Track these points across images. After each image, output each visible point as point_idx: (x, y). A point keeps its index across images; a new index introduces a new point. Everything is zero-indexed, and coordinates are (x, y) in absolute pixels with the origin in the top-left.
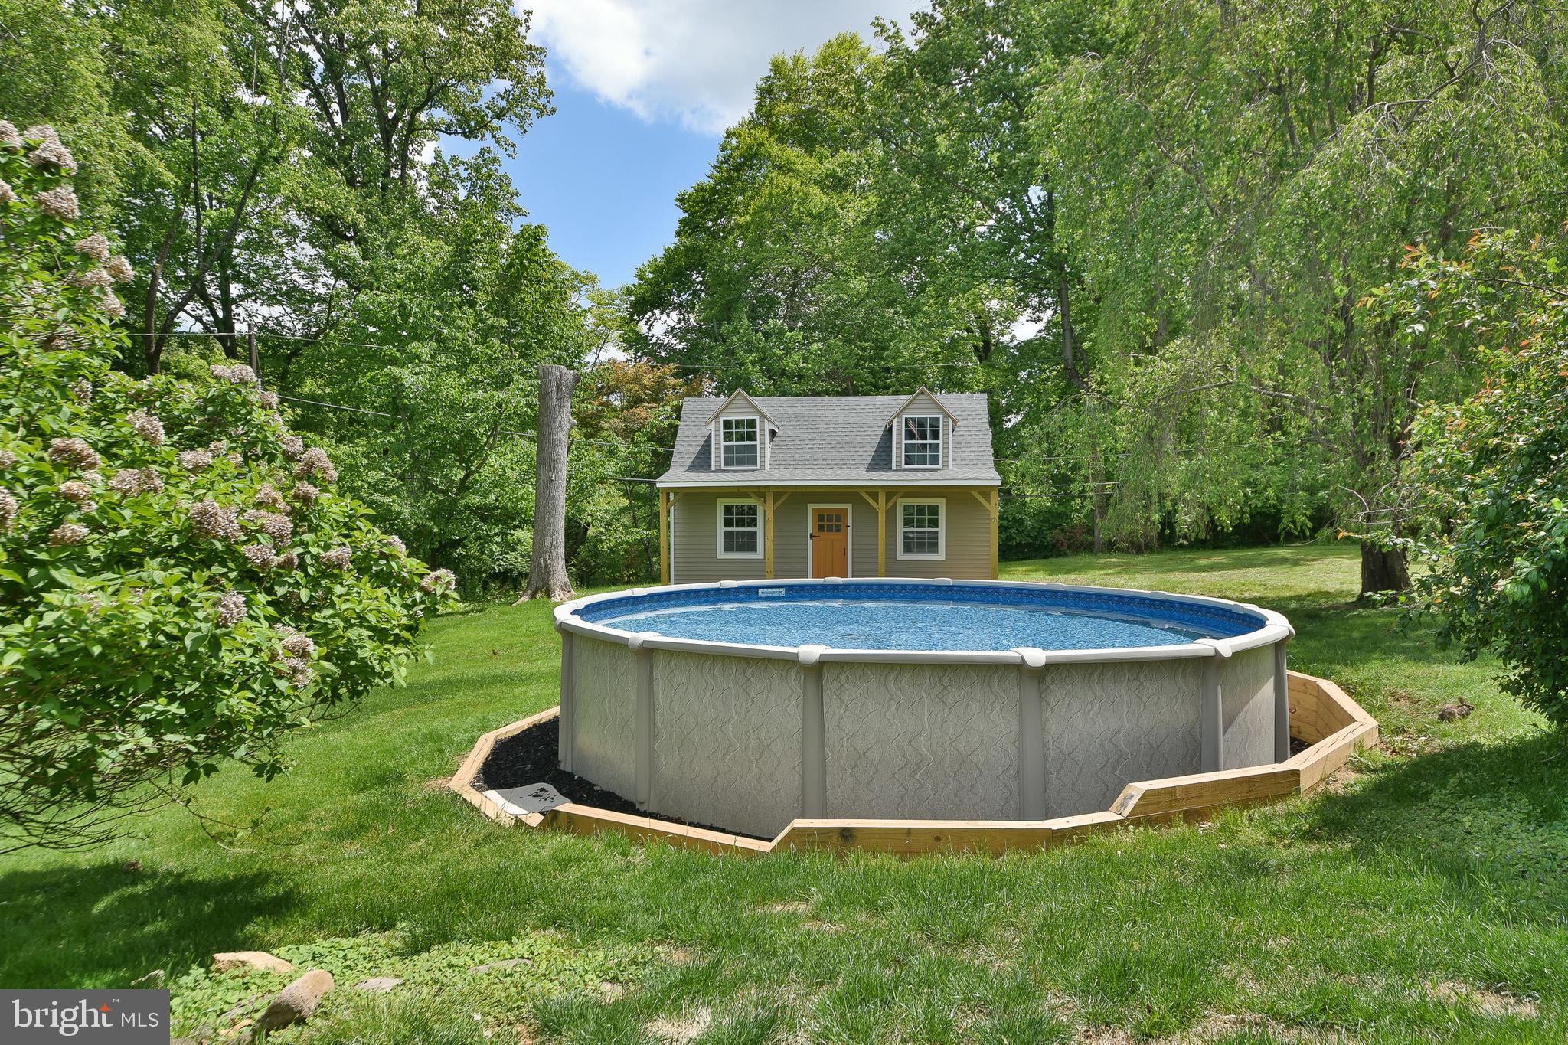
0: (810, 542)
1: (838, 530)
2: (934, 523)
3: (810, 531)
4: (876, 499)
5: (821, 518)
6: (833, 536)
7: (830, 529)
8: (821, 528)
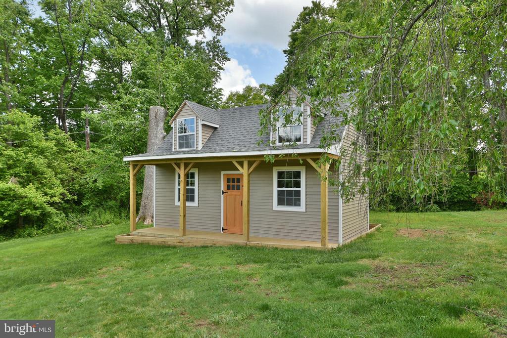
0: (222, 196)
1: (238, 188)
2: (298, 185)
3: (222, 189)
4: (241, 164)
5: (228, 181)
6: (235, 192)
7: (233, 188)
8: (228, 187)
